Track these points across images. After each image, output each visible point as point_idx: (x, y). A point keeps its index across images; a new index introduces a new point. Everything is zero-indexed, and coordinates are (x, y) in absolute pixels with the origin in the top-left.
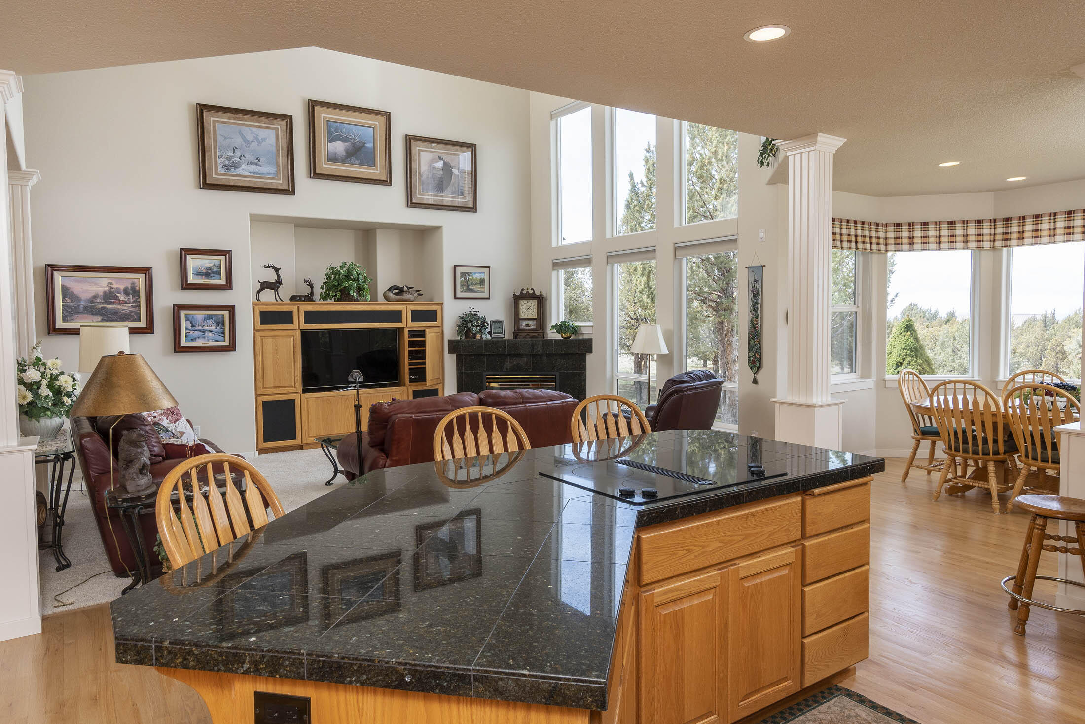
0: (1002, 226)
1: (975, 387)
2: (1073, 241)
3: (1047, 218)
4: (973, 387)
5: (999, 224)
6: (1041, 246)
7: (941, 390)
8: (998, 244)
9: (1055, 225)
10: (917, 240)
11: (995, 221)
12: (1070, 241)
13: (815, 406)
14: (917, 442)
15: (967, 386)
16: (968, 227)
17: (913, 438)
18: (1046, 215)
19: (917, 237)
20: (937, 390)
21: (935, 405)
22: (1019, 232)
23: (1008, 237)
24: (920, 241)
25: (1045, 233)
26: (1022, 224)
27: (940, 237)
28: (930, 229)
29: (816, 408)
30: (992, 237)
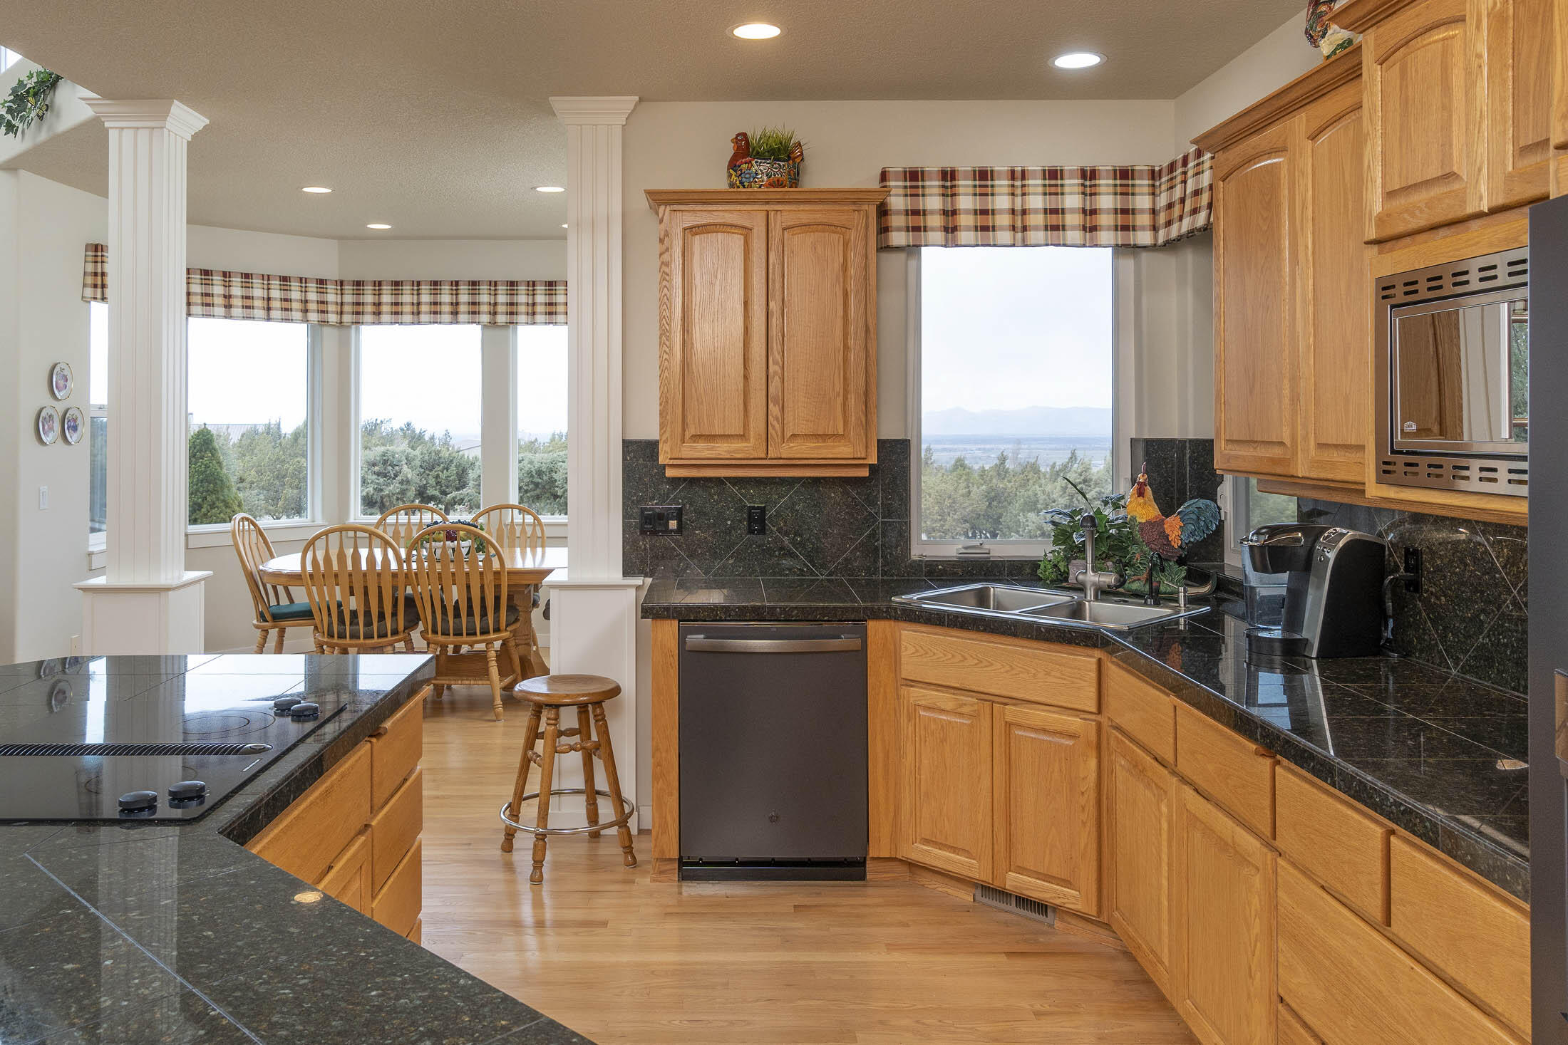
0: (351, 292)
1: (370, 537)
2: (440, 323)
3: (408, 288)
4: (367, 535)
5: (348, 288)
6: (402, 326)
7: (320, 544)
8: (347, 318)
9: (418, 298)
10: (237, 302)
11: (342, 283)
12: (437, 323)
13: (168, 589)
14: (264, 633)
15: (359, 534)
16: (307, 289)
17: (257, 627)
18: (408, 283)
19: (236, 297)
20: (313, 544)
21: (309, 568)
22: (374, 304)
23: (360, 309)
24: (240, 304)
25: (407, 309)
26: (377, 292)
27: (269, 299)
28: (255, 286)
29: (170, 592)
30: (339, 307)
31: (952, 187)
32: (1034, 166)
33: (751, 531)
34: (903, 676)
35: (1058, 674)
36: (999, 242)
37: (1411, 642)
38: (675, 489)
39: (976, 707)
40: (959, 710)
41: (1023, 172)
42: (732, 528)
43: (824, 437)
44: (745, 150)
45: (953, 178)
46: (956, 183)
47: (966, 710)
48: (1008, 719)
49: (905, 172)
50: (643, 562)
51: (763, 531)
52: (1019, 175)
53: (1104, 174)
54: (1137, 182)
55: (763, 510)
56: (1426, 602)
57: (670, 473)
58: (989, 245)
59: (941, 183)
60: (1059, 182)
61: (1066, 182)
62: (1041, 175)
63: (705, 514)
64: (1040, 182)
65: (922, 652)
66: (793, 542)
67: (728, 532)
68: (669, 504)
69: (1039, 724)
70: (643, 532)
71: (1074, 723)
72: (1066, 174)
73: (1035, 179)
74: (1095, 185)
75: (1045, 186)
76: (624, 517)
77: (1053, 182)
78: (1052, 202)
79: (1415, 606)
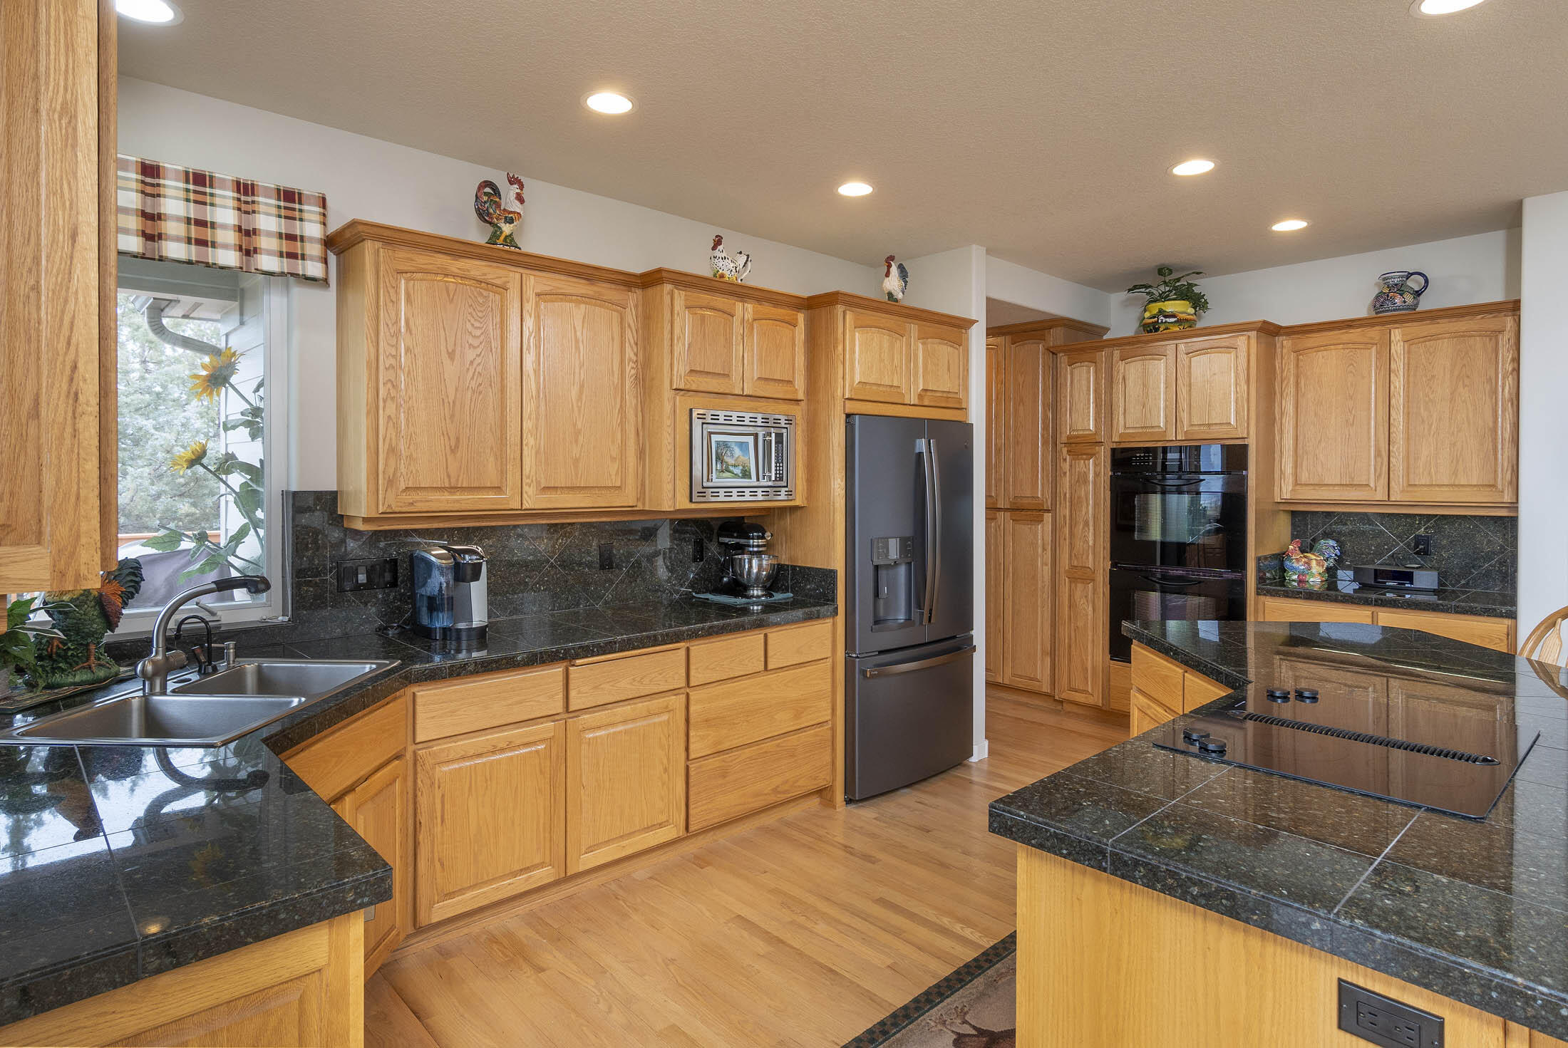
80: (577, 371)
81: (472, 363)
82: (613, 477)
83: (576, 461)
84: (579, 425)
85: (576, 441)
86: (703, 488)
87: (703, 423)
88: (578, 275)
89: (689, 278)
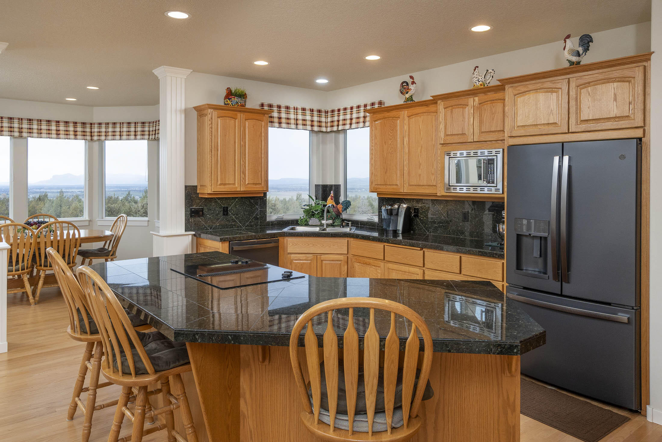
31: (280, 110)
32: (299, 107)
33: (224, 215)
34: (288, 252)
35: (337, 245)
36: (292, 128)
37: (415, 228)
38: (201, 202)
39: (312, 257)
40: (307, 259)
41: (297, 108)
42: (218, 214)
43: (256, 184)
44: (230, 94)
45: (280, 108)
46: (281, 109)
47: (309, 259)
48: (322, 259)
49: (268, 105)
50: (191, 227)
51: (227, 214)
52: (296, 109)
53: (315, 111)
54: (322, 114)
55: (227, 207)
56: (420, 219)
57: (200, 196)
58: (289, 129)
59: (277, 109)
60: (305, 112)
61: (307, 112)
62: (301, 109)
63: (210, 210)
64: (301, 111)
65: (295, 244)
66: (235, 217)
67: (217, 215)
68: (199, 206)
69: (331, 259)
70: (191, 216)
71: (341, 257)
72: (307, 110)
73: (300, 110)
74: (313, 114)
75: (302, 112)
76: (185, 212)
77: (304, 112)
78: (304, 118)
79: (417, 220)
80: (420, 142)
81: (390, 144)
82: (433, 181)
83: (420, 175)
84: (421, 162)
85: (420, 168)
86: (449, 186)
87: (449, 158)
88: (422, 105)
89: (446, 95)
